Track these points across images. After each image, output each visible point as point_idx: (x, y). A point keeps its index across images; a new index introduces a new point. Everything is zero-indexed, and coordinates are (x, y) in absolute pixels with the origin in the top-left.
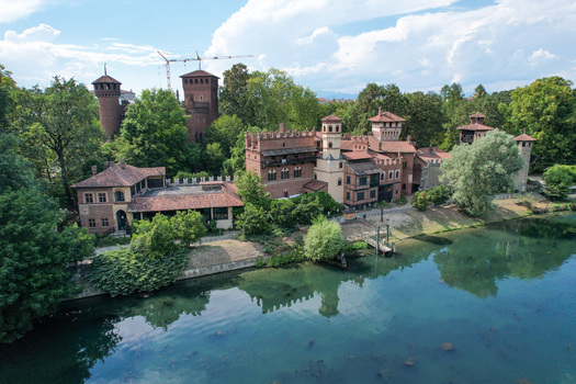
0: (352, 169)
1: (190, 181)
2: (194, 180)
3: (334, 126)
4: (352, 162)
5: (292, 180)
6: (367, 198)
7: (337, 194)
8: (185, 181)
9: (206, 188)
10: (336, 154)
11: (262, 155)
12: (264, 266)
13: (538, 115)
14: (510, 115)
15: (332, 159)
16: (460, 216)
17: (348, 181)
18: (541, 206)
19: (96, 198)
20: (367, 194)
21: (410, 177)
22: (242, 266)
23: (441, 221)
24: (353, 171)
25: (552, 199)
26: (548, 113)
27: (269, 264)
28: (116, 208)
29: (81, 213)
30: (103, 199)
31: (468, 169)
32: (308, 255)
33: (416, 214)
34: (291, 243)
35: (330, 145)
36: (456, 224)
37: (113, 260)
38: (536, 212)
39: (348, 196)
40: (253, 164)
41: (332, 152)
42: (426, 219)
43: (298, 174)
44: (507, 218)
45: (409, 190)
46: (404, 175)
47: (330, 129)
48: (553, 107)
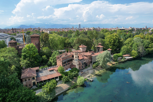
0: (80, 62)
1: (44, 69)
2: (45, 68)
3: (77, 53)
4: (80, 60)
5: (68, 65)
6: (84, 67)
7: (77, 67)
8: (43, 69)
9: (50, 71)
10: (77, 59)
11: (62, 62)
12: (70, 89)
13: (110, 43)
14: (105, 42)
15: (77, 60)
16: (101, 68)
17: (80, 64)
18: (113, 63)
19: (27, 80)
20: (83, 66)
21: (90, 60)
22: (66, 90)
23: (99, 70)
24: (81, 62)
25: (115, 61)
26: (112, 43)
27: (71, 88)
28: (33, 81)
29: (24, 84)
30: (29, 80)
31: (102, 60)
32: (78, 85)
33: (93, 69)
34: (74, 82)
35: (76, 57)
36: (101, 70)
37: (40, 96)
38: (113, 65)
39: (80, 67)
40: (59, 63)
41: (76, 59)
42: (95, 70)
43: (69, 64)
44: (109, 67)
45: (90, 63)
46: (89, 60)
47: (76, 54)
48: (113, 41)
